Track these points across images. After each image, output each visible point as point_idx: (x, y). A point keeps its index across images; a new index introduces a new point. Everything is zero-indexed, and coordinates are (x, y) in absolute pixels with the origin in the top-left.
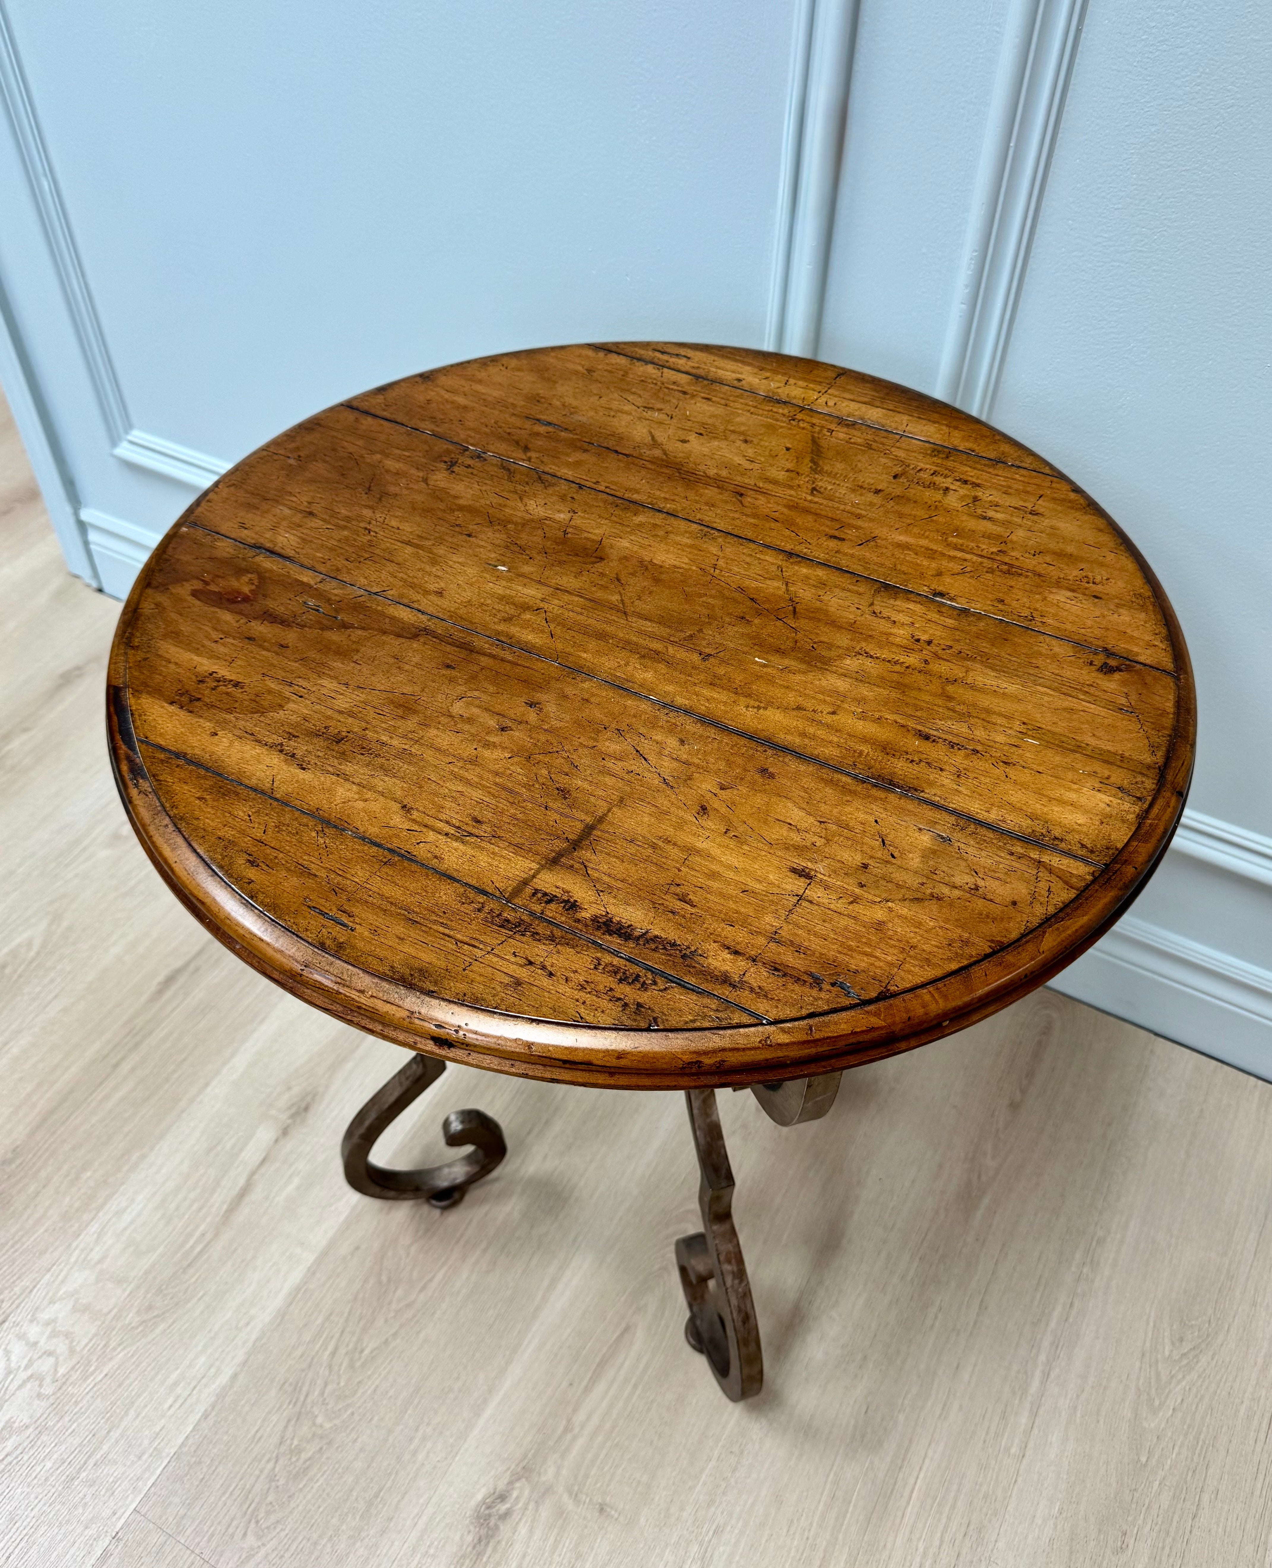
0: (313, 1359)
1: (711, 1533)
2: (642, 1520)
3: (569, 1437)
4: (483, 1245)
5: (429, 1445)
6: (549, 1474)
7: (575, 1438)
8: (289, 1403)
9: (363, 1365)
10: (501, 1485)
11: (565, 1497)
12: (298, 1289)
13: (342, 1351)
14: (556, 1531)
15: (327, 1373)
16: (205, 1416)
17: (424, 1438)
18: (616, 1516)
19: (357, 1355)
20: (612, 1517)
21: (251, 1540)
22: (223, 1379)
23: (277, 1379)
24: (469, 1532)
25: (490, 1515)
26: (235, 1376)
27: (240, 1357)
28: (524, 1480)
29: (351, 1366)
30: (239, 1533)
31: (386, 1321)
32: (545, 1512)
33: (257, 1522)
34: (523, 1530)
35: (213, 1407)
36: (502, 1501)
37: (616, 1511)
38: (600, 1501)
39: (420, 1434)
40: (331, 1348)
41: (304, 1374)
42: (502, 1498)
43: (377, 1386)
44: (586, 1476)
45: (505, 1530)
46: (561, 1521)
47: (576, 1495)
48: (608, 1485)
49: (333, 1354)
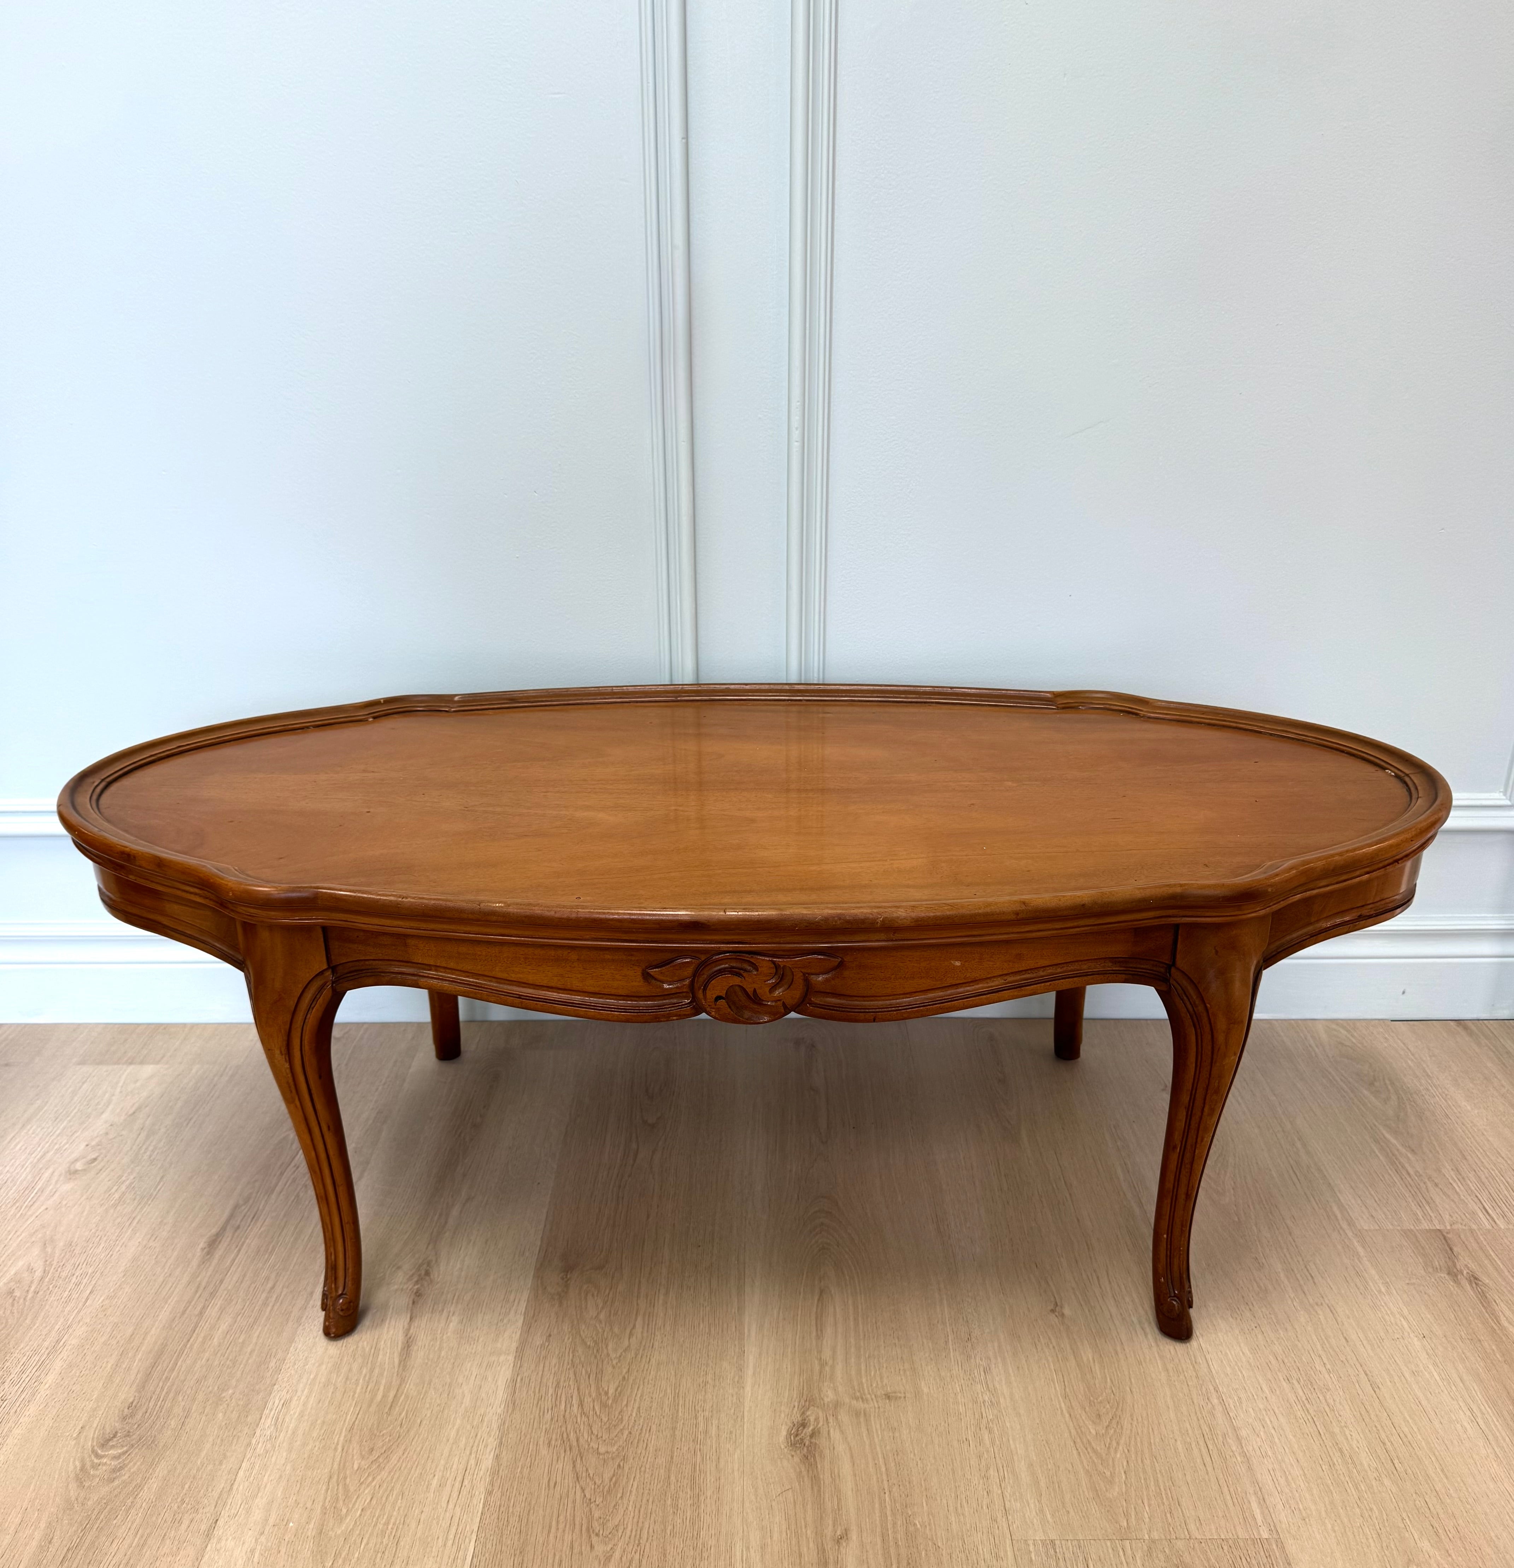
0: (564, 1416)
1: (982, 1373)
2: (926, 1390)
3: (827, 1369)
4: (663, 1291)
5: (715, 1422)
6: (829, 1396)
7: (833, 1367)
8: (565, 1452)
9: (615, 1400)
10: (797, 1417)
11: (854, 1402)
12: (514, 1381)
13: (587, 1400)
14: (863, 1425)
15: (584, 1419)
16: (490, 1493)
17: (707, 1420)
18: (903, 1395)
19: (604, 1398)
20: (900, 1398)
21: (600, 1549)
22: (488, 1461)
23: (541, 1443)
24: (793, 1456)
25: (802, 1439)
26: (497, 1457)
27: (492, 1442)
28: (812, 1408)
29: (604, 1405)
30: (586, 1549)
31: (614, 1367)
32: (844, 1417)
33: (597, 1535)
34: (836, 1435)
35: (492, 1483)
36: (804, 1428)
37: (900, 1393)
38: (883, 1393)
39: (700, 1419)
40: (575, 1402)
41: (564, 1429)
42: (804, 1425)
43: (639, 1408)
44: (861, 1384)
45: (822, 1442)
46: (862, 1419)
47: (862, 1398)
48: (882, 1382)
49: (581, 1404)
